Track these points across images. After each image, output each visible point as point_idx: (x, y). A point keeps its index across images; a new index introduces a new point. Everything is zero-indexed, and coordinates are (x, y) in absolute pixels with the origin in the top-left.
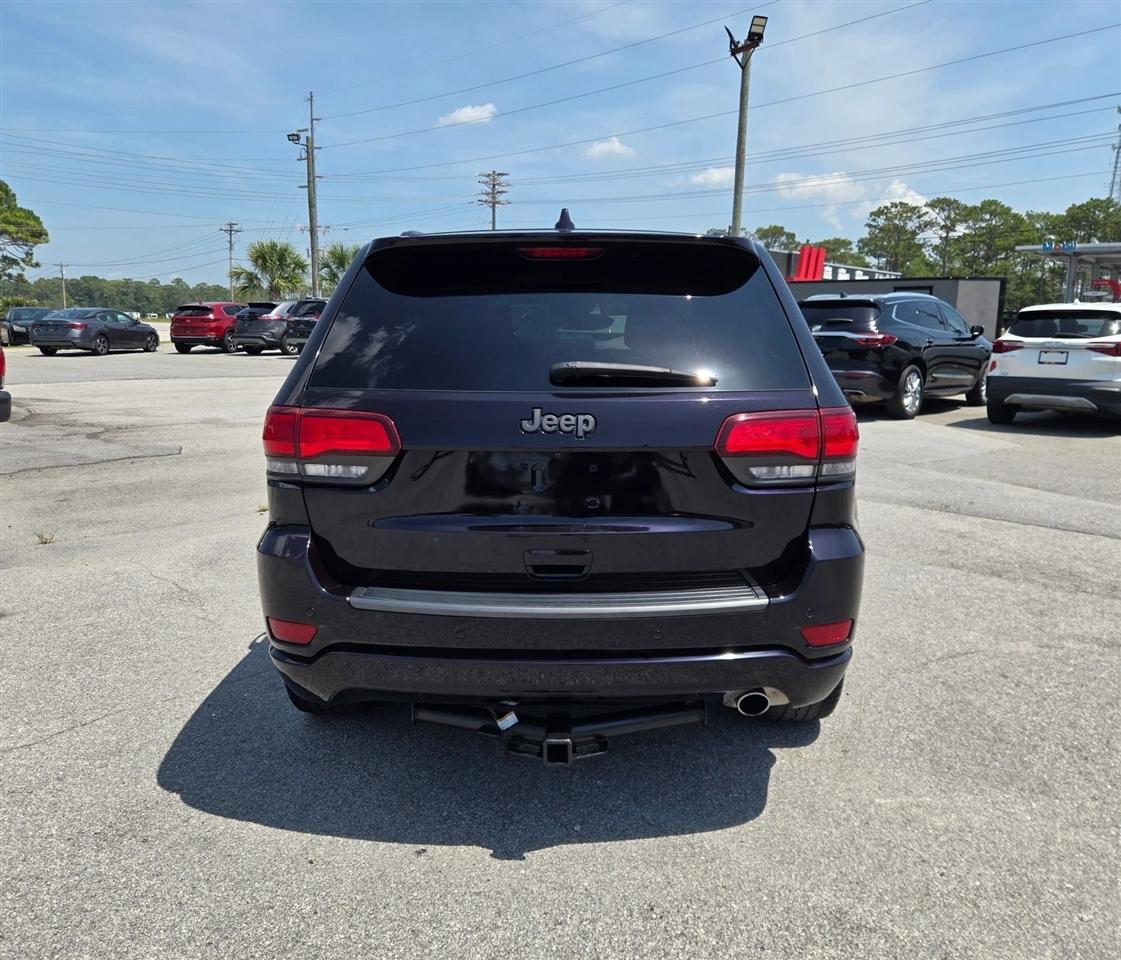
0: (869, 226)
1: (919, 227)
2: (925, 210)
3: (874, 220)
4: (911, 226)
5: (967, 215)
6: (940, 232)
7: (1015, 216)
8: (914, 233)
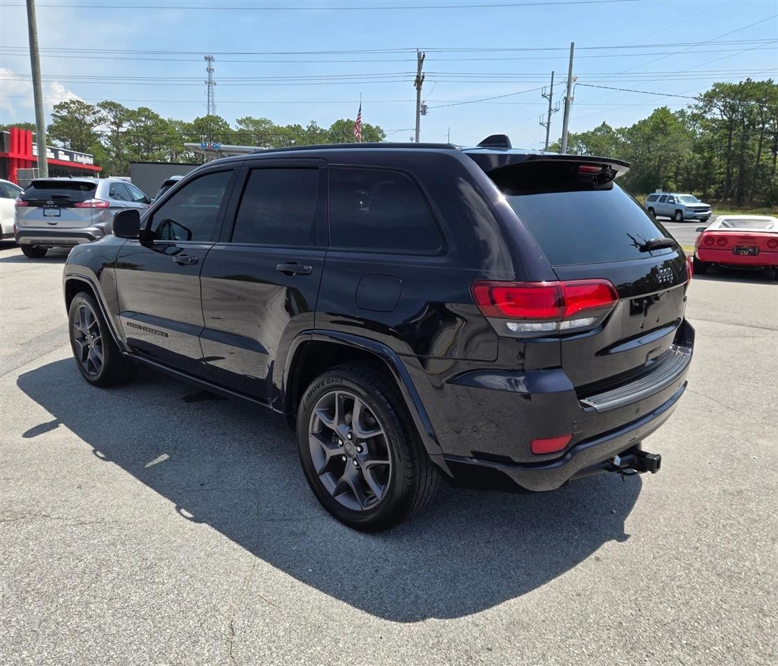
0: (55, 116)
1: (95, 121)
2: (97, 109)
3: (57, 112)
4: (89, 119)
5: (130, 116)
6: (112, 127)
7: (162, 121)
8: (91, 125)
